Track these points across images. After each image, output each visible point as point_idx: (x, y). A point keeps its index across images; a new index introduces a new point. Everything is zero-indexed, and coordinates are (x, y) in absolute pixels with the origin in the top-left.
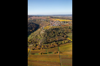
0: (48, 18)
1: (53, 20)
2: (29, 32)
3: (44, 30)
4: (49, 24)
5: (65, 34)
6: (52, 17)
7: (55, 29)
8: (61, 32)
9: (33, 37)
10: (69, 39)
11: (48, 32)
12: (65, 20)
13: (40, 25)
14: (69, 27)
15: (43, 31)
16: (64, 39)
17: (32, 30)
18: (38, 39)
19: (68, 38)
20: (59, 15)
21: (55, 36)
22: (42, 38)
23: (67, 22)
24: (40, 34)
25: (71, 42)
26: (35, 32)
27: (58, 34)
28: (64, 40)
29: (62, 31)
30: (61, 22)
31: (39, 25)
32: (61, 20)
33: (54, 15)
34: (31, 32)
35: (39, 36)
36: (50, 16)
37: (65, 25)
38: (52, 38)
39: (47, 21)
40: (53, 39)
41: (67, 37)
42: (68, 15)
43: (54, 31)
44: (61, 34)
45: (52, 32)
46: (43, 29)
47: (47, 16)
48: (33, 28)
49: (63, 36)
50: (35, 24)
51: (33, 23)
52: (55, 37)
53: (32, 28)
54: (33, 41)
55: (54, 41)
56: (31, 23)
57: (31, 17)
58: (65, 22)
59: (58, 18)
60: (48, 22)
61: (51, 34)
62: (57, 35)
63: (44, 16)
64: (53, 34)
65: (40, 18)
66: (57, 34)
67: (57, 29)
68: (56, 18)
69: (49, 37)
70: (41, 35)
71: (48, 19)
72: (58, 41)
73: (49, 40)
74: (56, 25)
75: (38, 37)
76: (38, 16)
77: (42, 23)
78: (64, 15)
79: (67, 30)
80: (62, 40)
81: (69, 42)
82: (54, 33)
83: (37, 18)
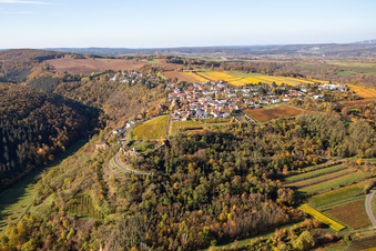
0: (156, 62)
1: (188, 75)
2: (27, 159)
3: (133, 153)
4: (165, 108)
5: (282, 178)
6: (176, 60)
7: (211, 138)
8: (249, 164)
9: (50, 200)
10: (319, 217)
11: (162, 163)
12: (268, 80)
13: (106, 109)
14: (303, 124)
15: (127, 160)
16: (280, 214)
17: (50, 144)
18: (91, 220)
19: (305, 208)
20: (218, 50)
21: (211, 194)
22: (118, 217)
23: (279, 93)
24: (100, 177)
25: (336, 240)
26: (67, 165)
27: (236, 180)
28: (280, 225)
29: (256, 157)
30: (239, 95)
31: (97, 112)
32: (240, 80)
33: (190, 50)
34: (41, 165)
35: (93, 194)
36: (166, 54)
37: (270, 113)
38: (192, 216)
39: (152, 86)
40: (201, 221)
41: (300, 198)
42: (269, 47)
43: (201, 153)
44: (251, 178)
45: (186, 162)
46: (128, 139)
47: (150, 54)
48: (55, 134)
49: (273, 195)
50: (69, 103)
51: (58, 100)
52: (216, 203)
53: (47, 135)
54: (47, 241)
55: (212, 234)
56: (43, 99)
57: (53, 57)
58: (265, 92)
59: (217, 65)
60: (153, 92)
61: (181, 183)
62: (224, 189)
63: (131, 56)
64: (196, 182)
65: (107, 64)
66: (229, 179)
67: (222, 141)
68: (202, 63)
69: (173, 201)
70: (112, 190)
71: (155, 70)
72: (241, 236)
73: (173, 234)
74: (211, 114)
75: (88, 202)
76: (96, 55)
77: (116, 97)
78: (246, 50)
79: (291, 149)
80: (271, 228)
81: (321, 242)
82: (208, 170)
83: (88, 64)
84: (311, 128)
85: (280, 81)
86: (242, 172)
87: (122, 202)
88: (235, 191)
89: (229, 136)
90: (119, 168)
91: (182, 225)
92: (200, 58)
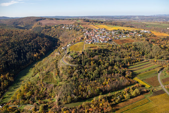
0: (79, 21)
1: (91, 26)
2: (30, 58)
3: (69, 57)
4: (82, 39)
5: (127, 67)
6: (87, 20)
7: (100, 51)
8: (115, 61)
10: (141, 83)
11: (81, 61)
12: (121, 28)
13: (61, 39)
14: (135, 46)
15: (67, 60)
16: (127, 82)
17: (39, 52)
18: (53, 84)
19: (136, 79)
20: (102, 17)
21: (100, 74)
23: (126, 33)
24: (57, 67)
25: (147, 92)
26: (45, 61)
27: (110, 68)
28: (127, 86)
29: (117, 59)
30: (111, 34)
31: (57, 40)
32: (111, 28)
33: (92, 17)
34: (36, 60)
35: (54, 73)
36: (83, 18)
37: (123, 41)
39: (78, 30)
40: (96, 85)
41: (134, 75)
42: (121, 16)
43: (96, 57)
44: (116, 67)
45: (90, 61)
46: (68, 51)
47: (77, 18)
48: (41, 49)
49: (124, 74)
50: (47, 37)
51: (42, 36)
52: (102, 78)
53: (37, 49)
55: (100, 90)
56: (37, 35)
57: (42, 20)
58: (120, 33)
59: (102, 22)
60: (78, 33)
61: (88, 69)
62: (105, 72)
63: (70, 19)
64: (94, 69)
65: (61, 22)
66: (107, 68)
67: (104, 52)
68: (96, 22)
69: (85, 77)
70: (61, 72)
71: (79, 24)
72: (111, 91)
74: (100, 41)
75: (52, 77)
76: (57, 19)
77: (64, 34)
78: (112, 17)
79: (130, 55)
80: (123, 87)
81: (142, 93)
83: (54, 22)
84: (138, 47)
85: (126, 29)
86: (112, 65)
87: (65, 77)
88: (109, 73)
89: (107, 50)
90: (64, 63)
91: (88, 87)
92: (96, 20)
